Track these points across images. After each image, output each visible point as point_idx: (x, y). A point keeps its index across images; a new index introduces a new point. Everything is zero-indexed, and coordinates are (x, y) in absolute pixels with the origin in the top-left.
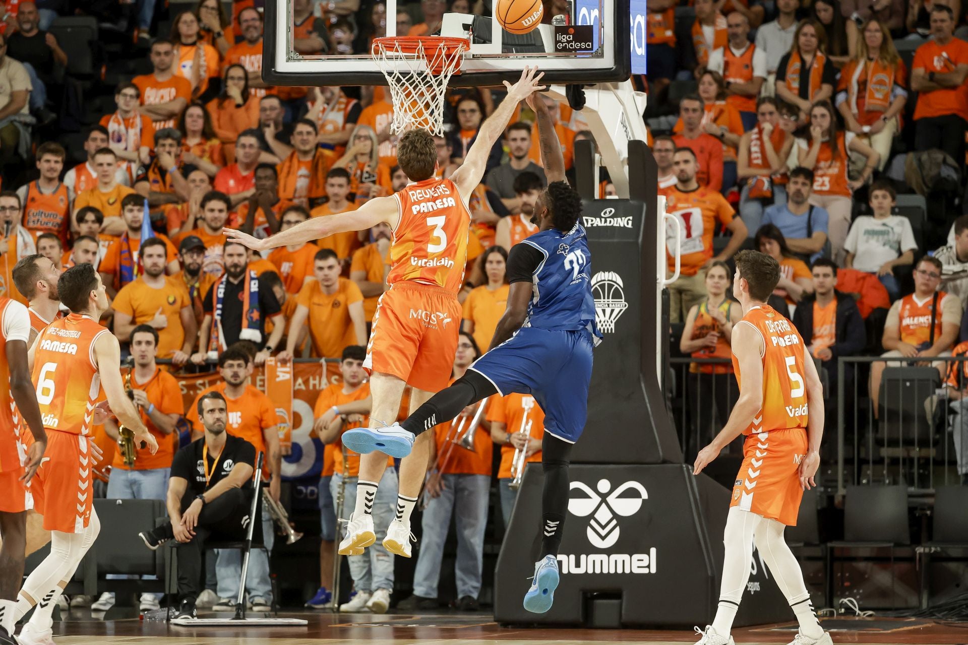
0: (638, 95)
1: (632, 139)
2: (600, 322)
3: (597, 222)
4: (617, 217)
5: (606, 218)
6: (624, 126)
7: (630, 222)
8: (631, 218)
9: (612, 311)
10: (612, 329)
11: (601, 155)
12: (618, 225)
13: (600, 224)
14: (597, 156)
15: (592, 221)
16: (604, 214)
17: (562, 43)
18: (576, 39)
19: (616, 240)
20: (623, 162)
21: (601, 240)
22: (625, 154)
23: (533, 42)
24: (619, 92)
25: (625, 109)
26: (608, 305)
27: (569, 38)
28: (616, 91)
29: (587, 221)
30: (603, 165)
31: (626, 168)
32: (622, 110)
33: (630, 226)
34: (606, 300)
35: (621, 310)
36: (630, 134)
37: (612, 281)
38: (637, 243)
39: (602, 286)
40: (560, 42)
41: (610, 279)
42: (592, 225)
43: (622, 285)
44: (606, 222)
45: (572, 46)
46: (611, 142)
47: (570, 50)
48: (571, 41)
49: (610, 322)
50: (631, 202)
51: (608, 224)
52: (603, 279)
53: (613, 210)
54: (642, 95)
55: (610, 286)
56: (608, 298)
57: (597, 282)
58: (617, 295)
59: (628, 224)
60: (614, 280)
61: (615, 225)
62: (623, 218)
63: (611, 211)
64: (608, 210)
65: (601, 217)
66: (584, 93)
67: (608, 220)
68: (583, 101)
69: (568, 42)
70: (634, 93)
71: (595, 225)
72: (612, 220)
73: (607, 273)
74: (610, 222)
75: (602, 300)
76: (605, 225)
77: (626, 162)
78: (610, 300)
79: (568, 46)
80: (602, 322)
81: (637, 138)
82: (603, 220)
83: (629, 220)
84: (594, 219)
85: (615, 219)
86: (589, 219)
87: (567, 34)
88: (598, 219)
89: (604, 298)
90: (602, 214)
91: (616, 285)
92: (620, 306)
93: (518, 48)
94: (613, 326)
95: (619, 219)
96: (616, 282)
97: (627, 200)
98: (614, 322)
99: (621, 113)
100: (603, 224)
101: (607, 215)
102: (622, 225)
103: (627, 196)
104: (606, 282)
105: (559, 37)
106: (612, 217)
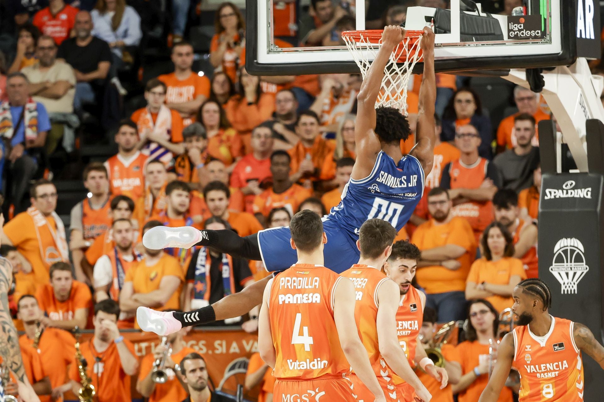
0: (595, 78)
1: (590, 118)
2: (564, 284)
3: (559, 194)
4: (577, 189)
5: (567, 190)
6: (583, 107)
7: (589, 193)
8: (590, 189)
9: (575, 274)
10: (574, 290)
11: (562, 133)
12: (578, 196)
13: (562, 196)
14: (558, 135)
15: (555, 193)
16: (566, 186)
17: (514, 31)
18: (527, 28)
19: (576, 210)
20: (582, 139)
21: (564, 210)
22: (583, 132)
23: (493, 32)
24: (577, 76)
25: (583, 91)
26: (571, 268)
27: (520, 26)
28: (574, 75)
29: (550, 193)
30: (564, 142)
31: (585, 144)
32: (580, 92)
33: (589, 197)
34: (569, 264)
35: (583, 273)
36: (588, 114)
37: (574, 247)
38: (596, 211)
39: (565, 252)
40: (512, 30)
41: (572, 244)
42: (555, 196)
43: (583, 250)
44: (567, 193)
45: (523, 34)
46: (570, 121)
47: (521, 38)
48: (522, 30)
49: (572, 283)
50: (590, 175)
51: (569, 195)
52: (566, 245)
53: (574, 183)
54: (599, 78)
55: (572, 251)
56: (571, 262)
57: (561, 248)
58: (578, 259)
59: (587, 194)
60: (576, 245)
61: (576, 196)
62: (583, 190)
63: (572, 184)
64: (569, 182)
65: (563, 189)
66: (543, 77)
67: (569, 192)
68: (543, 84)
69: (520, 30)
70: (591, 76)
71: (557, 197)
72: (573, 191)
73: (569, 239)
74: (571, 193)
75: (565, 264)
76: (567, 196)
77: (585, 139)
78: (573, 263)
79: (520, 34)
80: (566, 284)
81: (596, 117)
82: (565, 191)
83: (588, 191)
84: (556, 191)
85: (576, 191)
86: (553, 191)
87: (519, 23)
88: (560, 191)
89: (567, 262)
90: (564, 187)
91: (577, 251)
92: (582, 269)
93: (478, 37)
94: (575, 287)
95: (579, 190)
96: (577, 248)
97: (586, 173)
98: (576, 283)
99: (579, 95)
100: (565, 196)
101: (569, 187)
102: (582, 196)
103: (586, 170)
104: (569, 248)
105: (512, 26)
106: (573, 189)
